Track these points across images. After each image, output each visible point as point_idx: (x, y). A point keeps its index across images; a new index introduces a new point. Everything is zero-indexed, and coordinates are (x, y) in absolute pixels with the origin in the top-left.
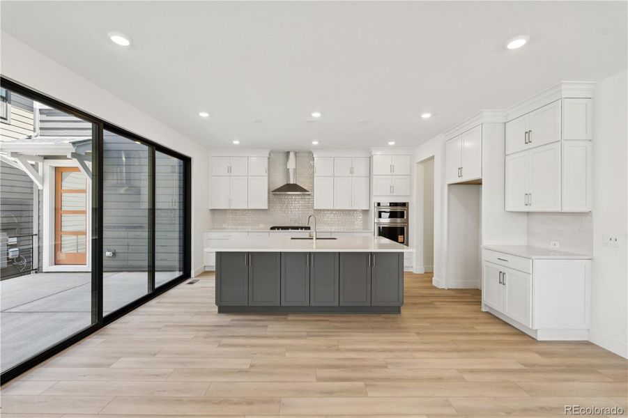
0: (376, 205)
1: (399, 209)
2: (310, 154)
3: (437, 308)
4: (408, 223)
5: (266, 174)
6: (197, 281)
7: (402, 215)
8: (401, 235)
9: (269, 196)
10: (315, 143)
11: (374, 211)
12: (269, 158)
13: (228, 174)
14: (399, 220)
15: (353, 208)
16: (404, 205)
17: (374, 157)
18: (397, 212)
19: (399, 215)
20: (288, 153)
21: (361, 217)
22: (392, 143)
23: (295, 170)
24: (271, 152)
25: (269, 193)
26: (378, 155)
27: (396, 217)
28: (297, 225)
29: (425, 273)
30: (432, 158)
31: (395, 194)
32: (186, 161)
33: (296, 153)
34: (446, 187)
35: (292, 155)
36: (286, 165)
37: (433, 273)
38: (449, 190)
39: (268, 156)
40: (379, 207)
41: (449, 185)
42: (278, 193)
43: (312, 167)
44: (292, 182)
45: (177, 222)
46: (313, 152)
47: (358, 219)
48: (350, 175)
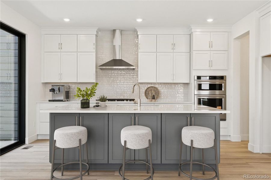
0: (196, 78)
1: (217, 82)
2: (135, 31)
3: (251, 167)
4: (225, 95)
5: (94, 51)
6: (31, 147)
7: (220, 87)
8: (219, 106)
9: (96, 72)
10: (139, 20)
11: (194, 84)
12: (96, 36)
13: (59, 50)
14: (217, 92)
15: (175, 82)
16: (222, 78)
17: (194, 33)
18: (215, 84)
19: (217, 87)
20: (114, 31)
21: (181, 90)
22: (210, 20)
23: (121, 47)
24: (99, 30)
25: (96, 68)
26: (197, 33)
27: (215, 90)
28: (122, 98)
29: (241, 141)
30: (248, 33)
31: (213, 68)
32: (21, 37)
33: (121, 31)
34: (260, 59)
35: (118, 33)
36: (113, 42)
37: (249, 141)
38: (263, 62)
39: (95, 33)
40: (199, 80)
41: (264, 57)
42: (104, 67)
43: (137, 45)
44: (118, 58)
45: (13, 95)
46: (137, 30)
47: (179, 92)
48: (172, 51)
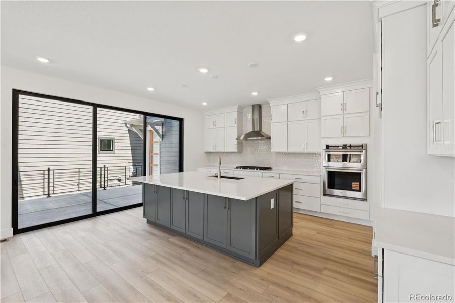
0: (325, 148)
4: (366, 168)
5: (236, 125)
8: (356, 182)
10: (255, 94)
11: (323, 154)
12: (240, 112)
13: (213, 127)
15: (306, 151)
17: (322, 98)
22: (329, 79)
31: (347, 135)
32: (181, 121)
35: (256, 107)
39: (237, 110)
40: (328, 150)
44: (255, 130)
46: (270, 102)
47: (317, 162)
48: (304, 119)
